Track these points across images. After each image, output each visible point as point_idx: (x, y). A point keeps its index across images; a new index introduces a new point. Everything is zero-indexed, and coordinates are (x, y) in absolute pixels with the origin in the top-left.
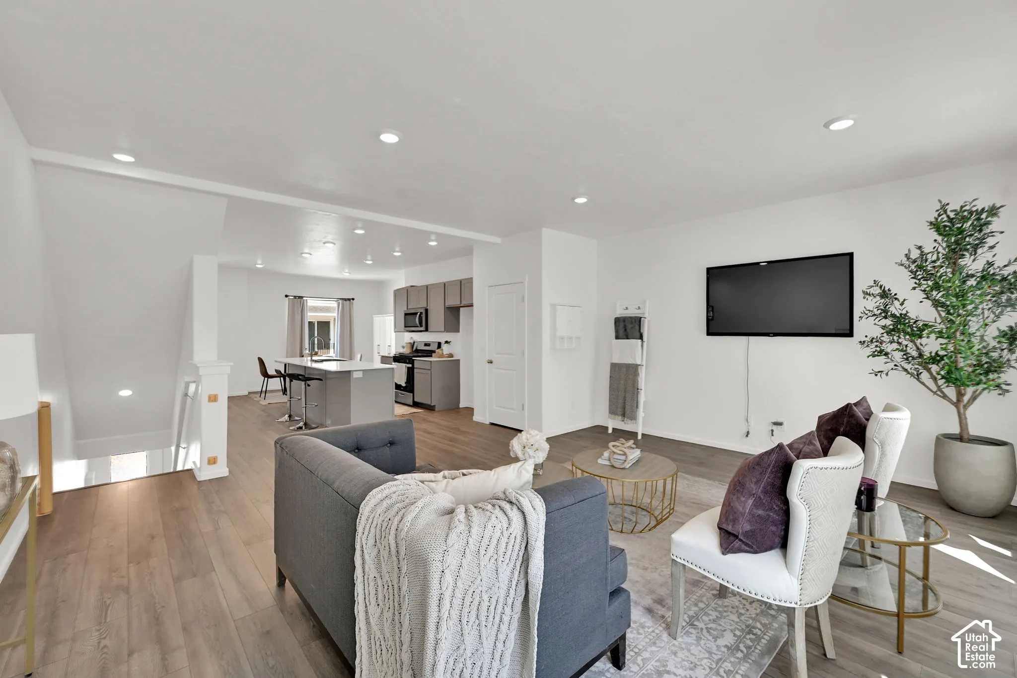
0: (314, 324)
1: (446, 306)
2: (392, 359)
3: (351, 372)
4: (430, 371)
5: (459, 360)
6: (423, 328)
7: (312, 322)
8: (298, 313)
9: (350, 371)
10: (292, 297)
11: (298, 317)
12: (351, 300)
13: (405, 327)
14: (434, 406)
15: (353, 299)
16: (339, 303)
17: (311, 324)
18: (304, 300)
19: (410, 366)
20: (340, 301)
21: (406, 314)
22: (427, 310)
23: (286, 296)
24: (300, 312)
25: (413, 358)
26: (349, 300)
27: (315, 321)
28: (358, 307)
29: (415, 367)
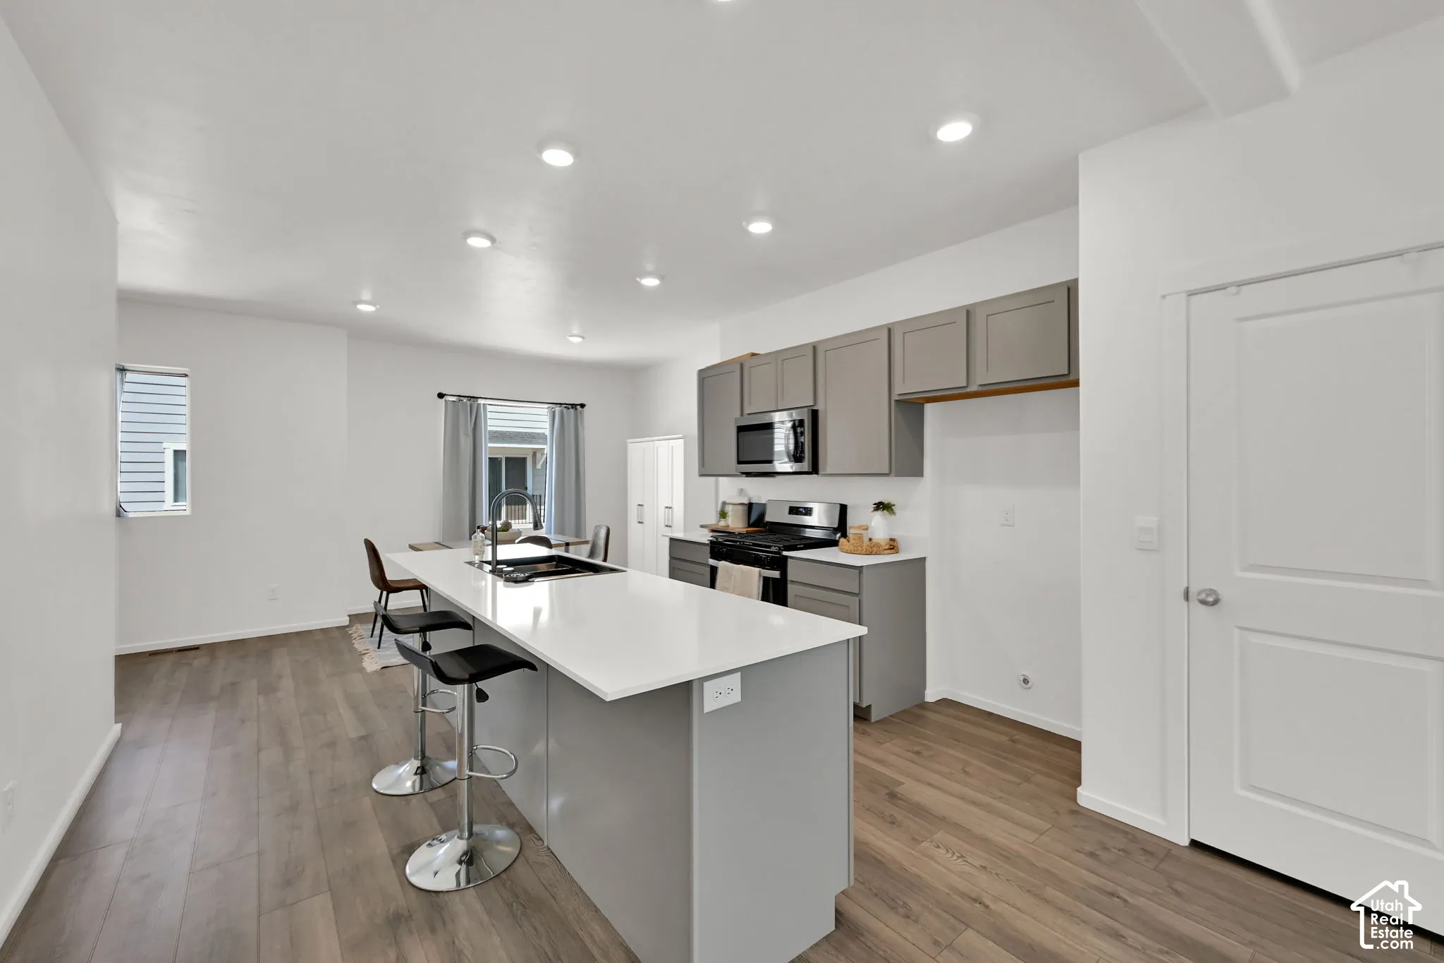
0: (501, 461)
1: (895, 397)
2: (708, 549)
3: (695, 686)
4: (857, 599)
5: (922, 560)
6: (805, 465)
7: (496, 459)
8: (467, 435)
9: (688, 685)
10: (454, 399)
11: (466, 444)
12: (578, 407)
13: (739, 462)
14: (869, 707)
15: (583, 406)
16: (554, 412)
17: (494, 462)
18: (479, 405)
19: (776, 574)
20: (558, 409)
21: (741, 429)
22: (815, 414)
23: (441, 396)
24: (470, 433)
25: (785, 553)
26: (574, 406)
27: (502, 456)
28: (593, 425)
29: (790, 578)
